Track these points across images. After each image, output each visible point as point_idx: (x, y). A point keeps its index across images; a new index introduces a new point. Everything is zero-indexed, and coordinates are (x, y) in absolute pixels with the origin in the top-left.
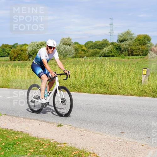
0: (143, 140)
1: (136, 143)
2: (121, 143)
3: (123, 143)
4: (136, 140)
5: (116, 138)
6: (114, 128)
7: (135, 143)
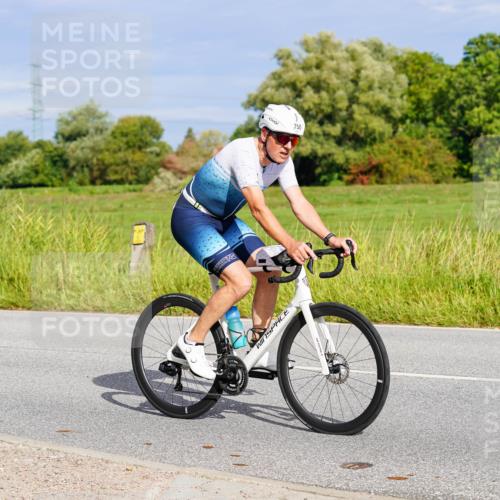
0: (129, 451)
1: (107, 462)
2: (59, 464)
3: (65, 463)
4: (109, 452)
5: (44, 448)
6: (39, 418)
7: (103, 463)
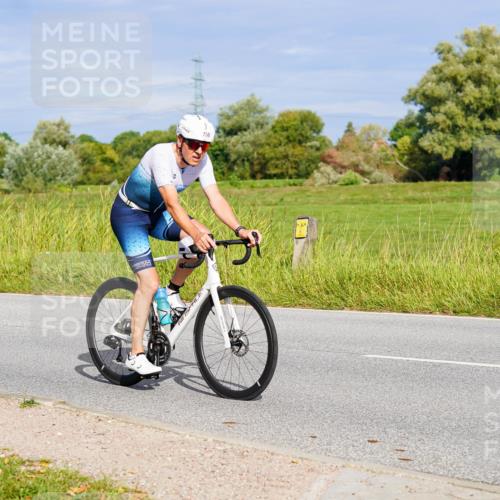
0: (294, 444)
1: (272, 454)
2: (226, 456)
3: (231, 454)
4: (274, 444)
5: (210, 440)
6: (204, 409)
7: (269, 456)
